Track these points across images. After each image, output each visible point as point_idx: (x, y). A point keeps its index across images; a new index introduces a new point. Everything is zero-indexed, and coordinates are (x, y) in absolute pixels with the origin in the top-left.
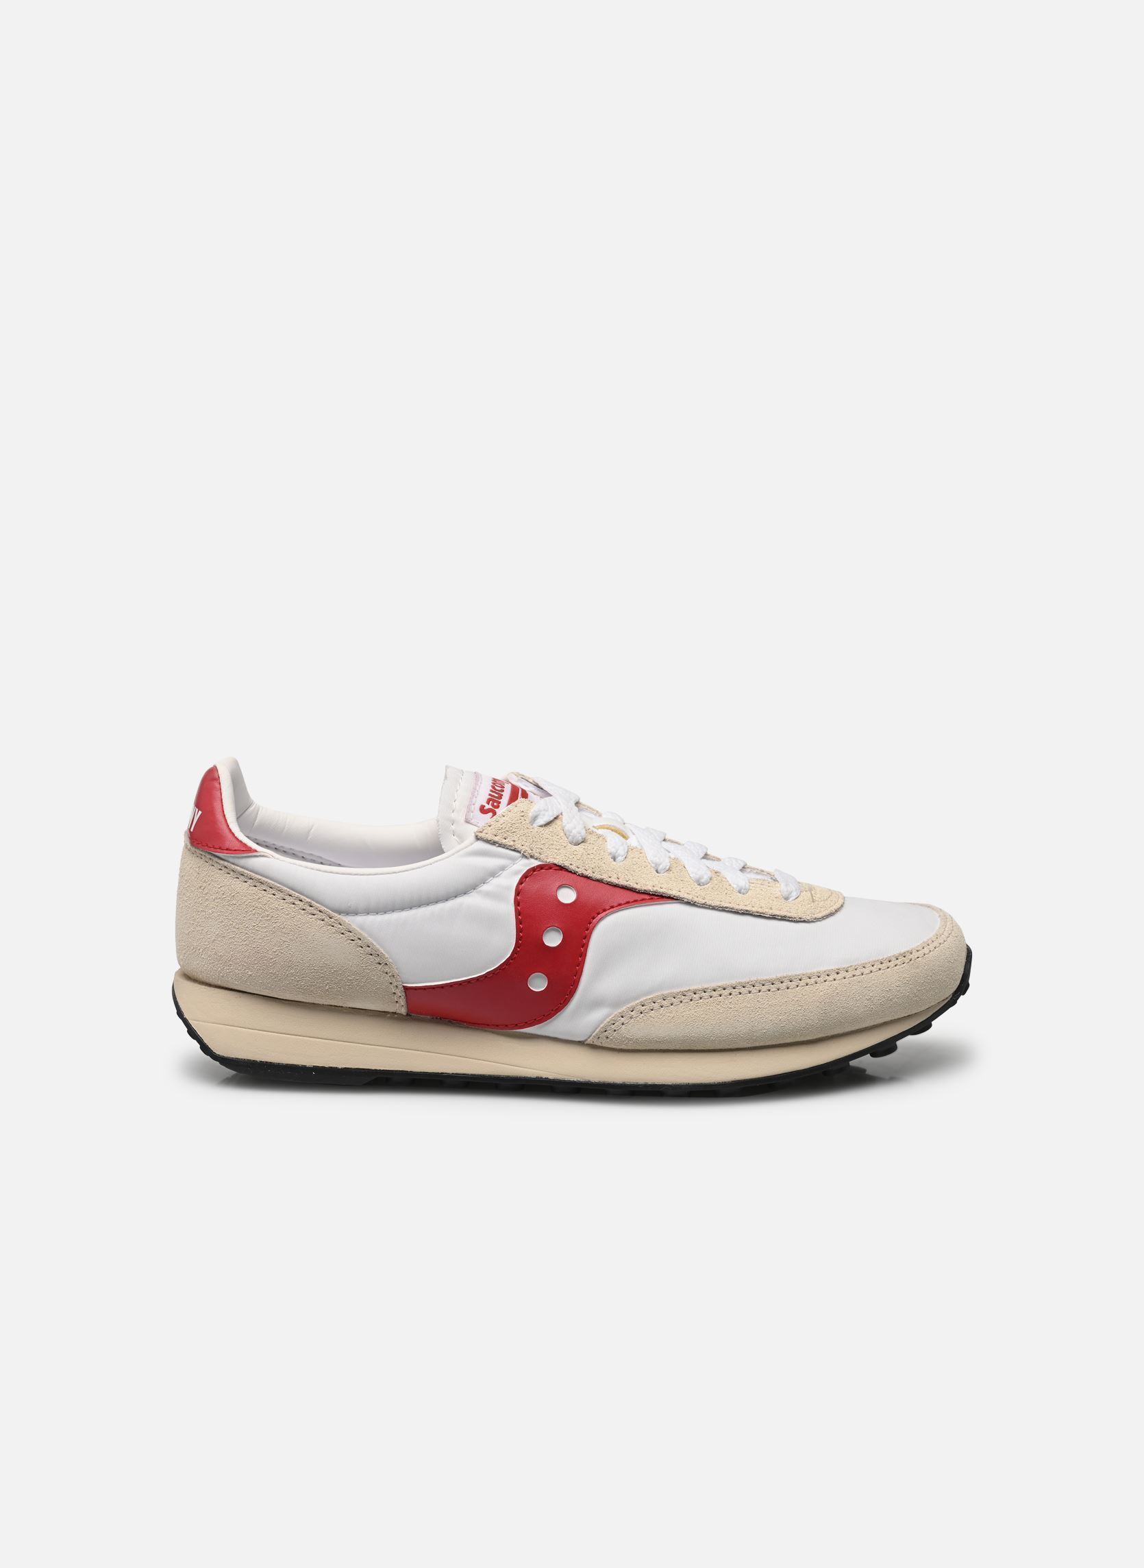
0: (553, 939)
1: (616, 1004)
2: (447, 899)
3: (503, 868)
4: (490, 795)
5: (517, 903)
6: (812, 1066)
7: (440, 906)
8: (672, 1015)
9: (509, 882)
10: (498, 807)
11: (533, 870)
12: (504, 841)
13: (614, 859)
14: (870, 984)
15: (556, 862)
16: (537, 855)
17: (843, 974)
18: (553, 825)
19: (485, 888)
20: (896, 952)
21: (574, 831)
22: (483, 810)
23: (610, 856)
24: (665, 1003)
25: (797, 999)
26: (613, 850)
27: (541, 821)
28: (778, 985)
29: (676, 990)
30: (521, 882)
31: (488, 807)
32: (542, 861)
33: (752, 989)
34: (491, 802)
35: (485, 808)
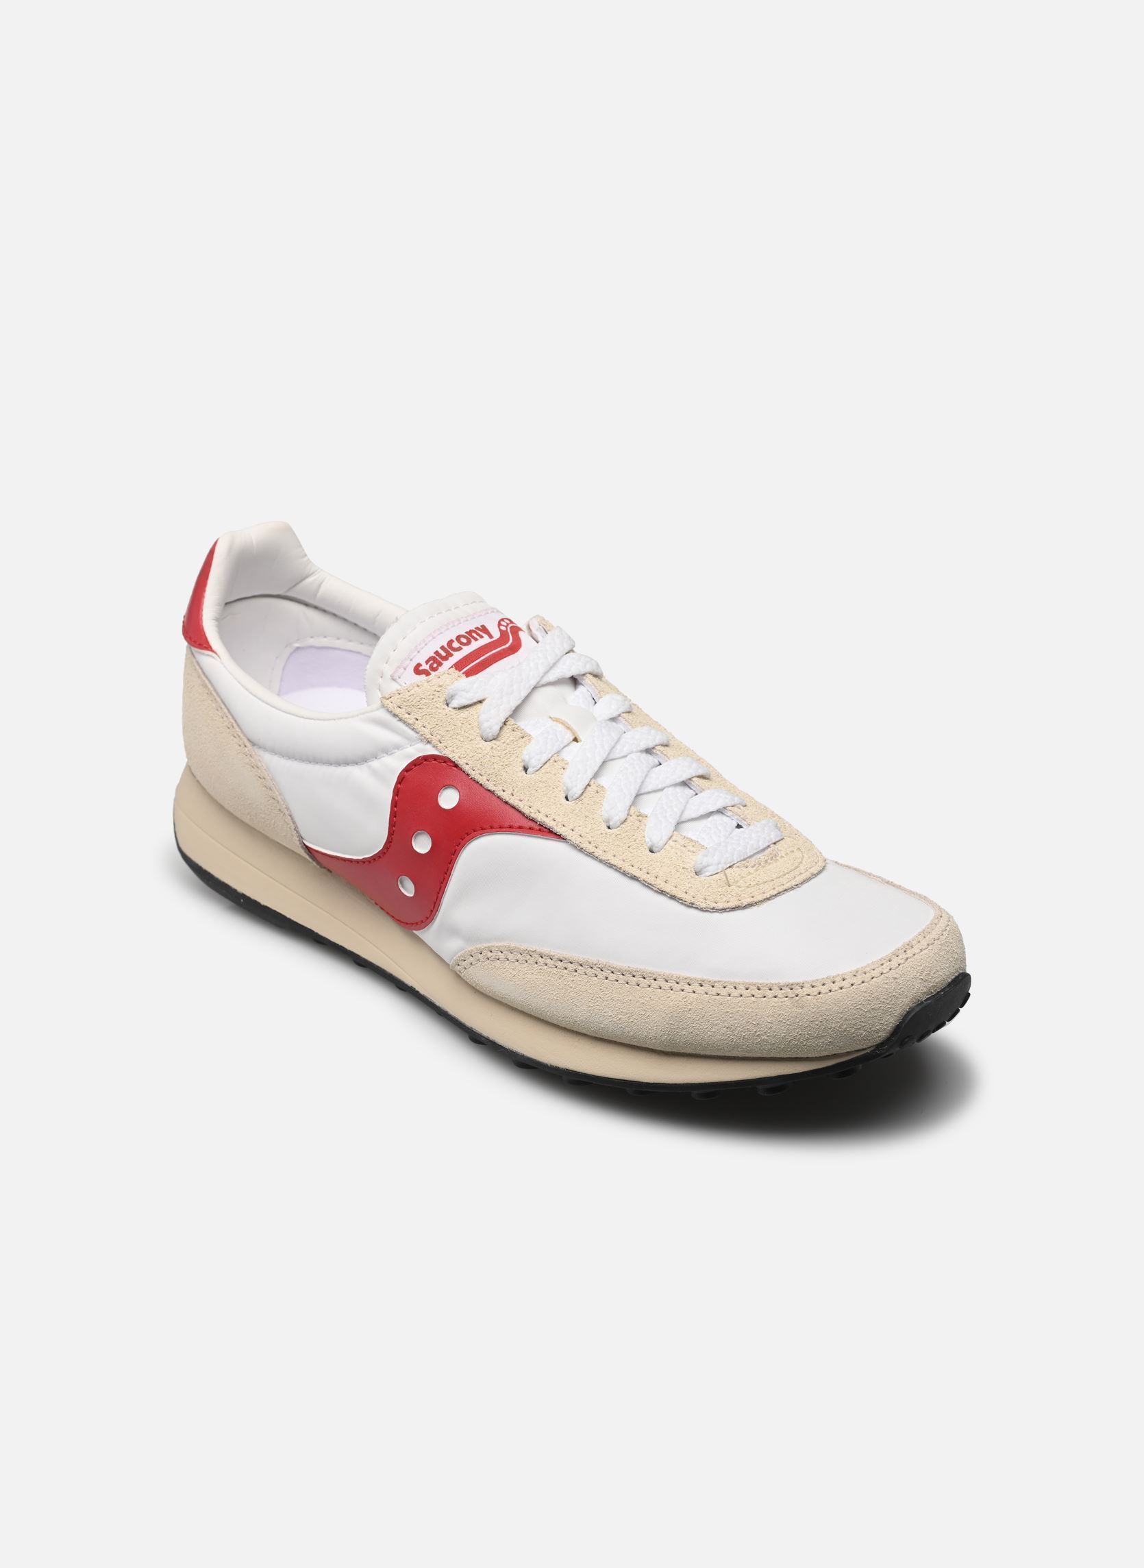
0: (422, 844)
1: (469, 939)
2: (338, 763)
3: (398, 747)
4: (437, 653)
5: (397, 792)
6: (655, 1082)
7: (332, 769)
8: (514, 973)
9: (397, 764)
10: (435, 669)
11: (426, 758)
12: (407, 716)
13: (526, 769)
14: (735, 1010)
15: (450, 756)
16: (435, 741)
17: (707, 987)
18: (471, 710)
19: (375, 764)
20: (783, 981)
21: (486, 725)
22: (418, 670)
23: (522, 764)
24: (510, 956)
25: (643, 1001)
26: (527, 758)
27: (455, 703)
28: (629, 977)
29: (523, 947)
30: (407, 769)
31: (425, 667)
32: (441, 753)
33: (598, 972)
34: (432, 662)
35: (421, 668)
